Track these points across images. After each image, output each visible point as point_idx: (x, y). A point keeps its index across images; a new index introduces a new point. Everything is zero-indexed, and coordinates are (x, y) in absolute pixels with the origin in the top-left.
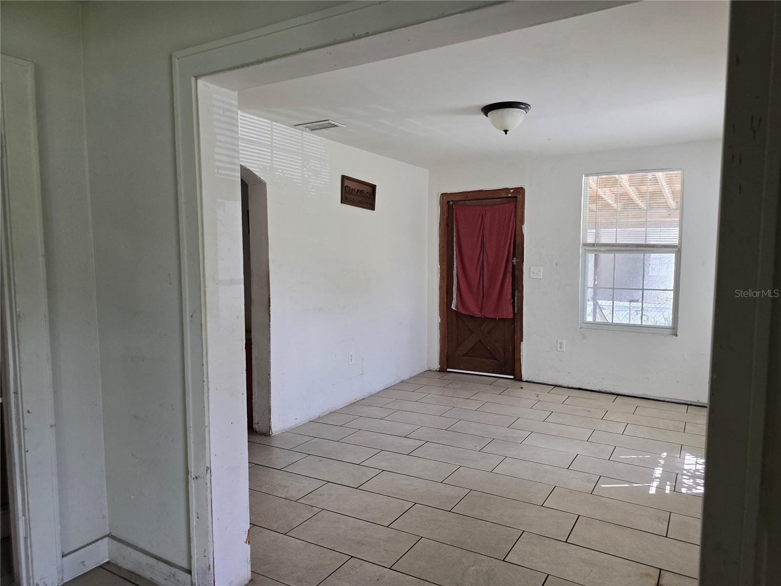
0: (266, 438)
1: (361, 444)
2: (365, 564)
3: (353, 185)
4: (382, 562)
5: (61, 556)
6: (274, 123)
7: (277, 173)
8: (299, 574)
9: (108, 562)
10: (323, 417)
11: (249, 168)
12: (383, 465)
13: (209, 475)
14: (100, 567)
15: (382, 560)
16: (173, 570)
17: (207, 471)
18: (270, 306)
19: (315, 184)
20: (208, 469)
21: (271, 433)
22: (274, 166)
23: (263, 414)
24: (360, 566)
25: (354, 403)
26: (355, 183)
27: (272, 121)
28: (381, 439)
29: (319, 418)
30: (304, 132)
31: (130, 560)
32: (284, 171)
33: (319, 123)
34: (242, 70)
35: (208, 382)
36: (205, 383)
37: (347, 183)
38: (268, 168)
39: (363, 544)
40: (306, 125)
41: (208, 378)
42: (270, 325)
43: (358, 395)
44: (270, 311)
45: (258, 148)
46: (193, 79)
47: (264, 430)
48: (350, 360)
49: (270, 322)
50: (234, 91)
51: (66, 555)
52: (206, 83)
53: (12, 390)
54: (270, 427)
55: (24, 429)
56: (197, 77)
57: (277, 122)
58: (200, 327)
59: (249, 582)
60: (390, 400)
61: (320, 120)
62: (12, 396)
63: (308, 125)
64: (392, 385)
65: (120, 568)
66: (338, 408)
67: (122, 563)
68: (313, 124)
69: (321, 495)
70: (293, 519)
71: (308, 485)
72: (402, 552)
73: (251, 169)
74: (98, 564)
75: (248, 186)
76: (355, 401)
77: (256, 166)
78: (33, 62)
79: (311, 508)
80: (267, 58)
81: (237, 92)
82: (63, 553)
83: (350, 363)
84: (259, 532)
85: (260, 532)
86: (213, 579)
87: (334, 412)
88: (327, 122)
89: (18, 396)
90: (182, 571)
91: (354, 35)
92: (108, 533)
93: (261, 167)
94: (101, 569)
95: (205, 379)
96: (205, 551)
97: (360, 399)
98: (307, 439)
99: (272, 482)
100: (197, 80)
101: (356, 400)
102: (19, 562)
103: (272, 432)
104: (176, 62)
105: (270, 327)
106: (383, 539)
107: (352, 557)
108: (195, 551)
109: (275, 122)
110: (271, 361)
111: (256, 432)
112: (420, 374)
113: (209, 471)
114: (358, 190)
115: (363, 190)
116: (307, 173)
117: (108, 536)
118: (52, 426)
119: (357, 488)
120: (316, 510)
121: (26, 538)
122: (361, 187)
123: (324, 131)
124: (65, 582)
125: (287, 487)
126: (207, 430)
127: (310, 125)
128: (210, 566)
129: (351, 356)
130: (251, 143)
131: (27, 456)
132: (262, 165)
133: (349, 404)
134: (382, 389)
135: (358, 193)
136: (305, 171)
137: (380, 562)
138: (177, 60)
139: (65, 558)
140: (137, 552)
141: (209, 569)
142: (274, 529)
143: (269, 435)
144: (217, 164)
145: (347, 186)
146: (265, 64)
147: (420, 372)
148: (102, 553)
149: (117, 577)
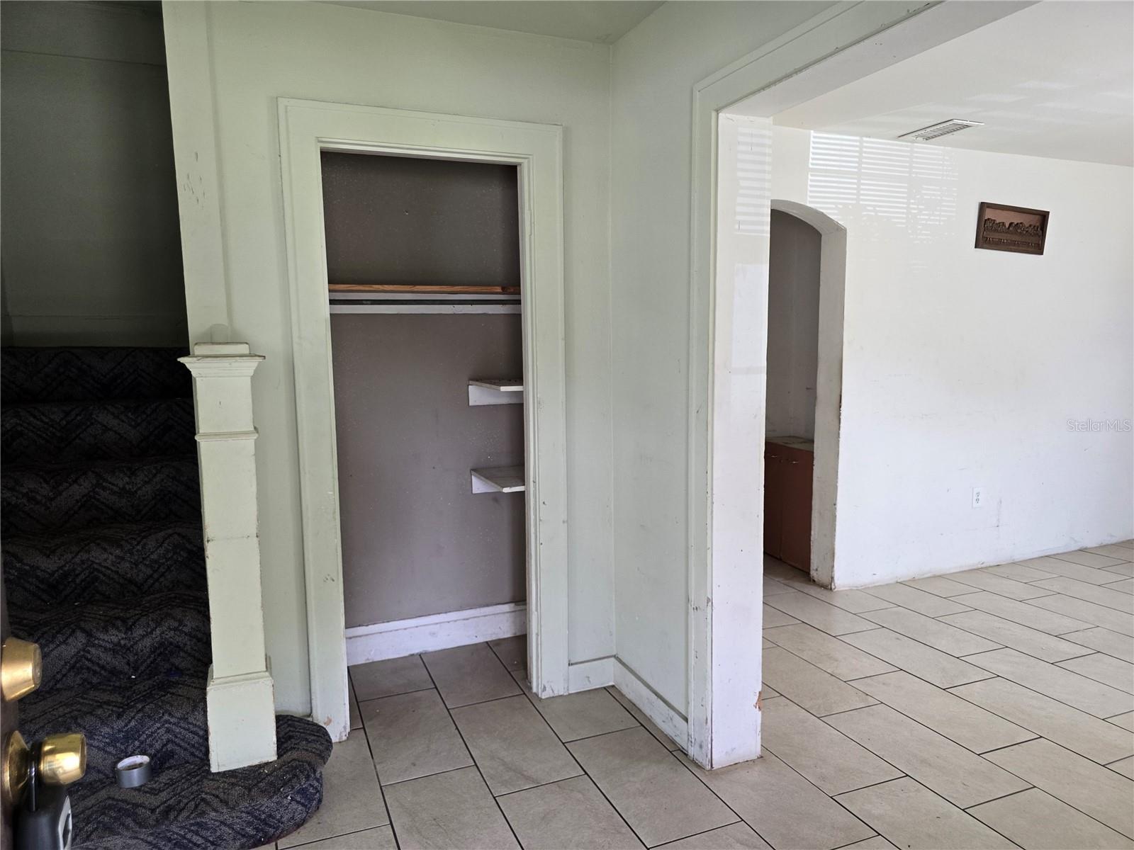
0: (825, 592)
1: (971, 629)
2: (924, 791)
3: (999, 217)
4: (953, 797)
5: (567, 664)
6: (865, 139)
7: (865, 213)
8: (824, 770)
9: (613, 686)
10: (919, 579)
11: (822, 211)
12: (1002, 669)
13: (709, 608)
14: (605, 688)
15: (955, 796)
16: (672, 713)
17: (708, 603)
18: (840, 407)
19: (929, 222)
20: (709, 600)
21: (833, 587)
22: (861, 202)
23: (824, 559)
24: (916, 791)
25: (978, 569)
26: (1005, 213)
27: (862, 136)
28: (1009, 630)
29: (914, 580)
30: (916, 144)
31: (634, 691)
32: (878, 209)
33: (938, 127)
34: (768, 91)
35: (712, 494)
36: (709, 494)
37: (989, 214)
38: (850, 207)
39: (930, 765)
40: (916, 134)
41: (712, 489)
42: (839, 434)
43: (989, 560)
44: (840, 414)
45: (837, 179)
46: (714, 114)
47: (825, 580)
48: (974, 501)
49: (839, 429)
50: (768, 117)
51: (572, 664)
52: (728, 115)
53: (531, 480)
54: (832, 578)
55: (540, 520)
56: (718, 111)
57: (869, 137)
58: (706, 426)
59: (758, 758)
60: (1048, 576)
61: (939, 122)
62: (532, 483)
63: (919, 133)
64: (1060, 552)
65: (623, 695)
66: (948, 572)
67: (625, 691)
68: (928, 130)
69: (884, 684)
70: (835, 703)
71: (869, 666)
72: (990, 796)
73: (824, 211)
74: (602, 684)
75: (821, 235)
76: (980, 566)
77: (834, 206)
78: (562, 125)
79: (864, 695)
80: (795, 69)
81: (772, 118)
82: (569, 661)
83: (975, 504)
84: (785, 706)
85: (787, 705)
86: (710, 736)
87: (940, 576)
88: (951, 123)
89: (536, 485)
90: (681, 717)
91: (908, 11)
92: (614, 654)
93: (841, 206)
94: (605, 691)
95: (709, 490)
96: (702, 700)
97: (992, 564)
98: (886, 605)
99: (819, 650)
100: (718, 114)
101: (983, 566)
102: (531, 658)
103: (834, 585)
104: (697, 95)
105: (839, 437)
106: (965, 769)
107: (907, 775)
108: (692, 696)
109: (867, 137)
110: (838, 485)
111: (814, 581)
112: (1123, 542)
113: (710, 603)
114: (1011, 224)
115: (1021, 223)
116: (915, 206)
117: (614, 656)
118: (564, 522)
119: (944, 689)
120: (872, 701)
121: (537, 634)
122: (1016, 219)
123: (949, 136)
124: (570, 692)
125: (837, 661)
126: (709, 552)
127: (923, 132)
128: (707, 719)
129: (978, 494)
130: (827, 174)
131: (541, 549)
132: (841, 204)
133: (970, 568)
134: (1037, 556)
135: (1011, 229)
136: (913, 204)
137: (949, 796)
138: (698, 93)
139: (571, 667)
140: (639, 682)
141: (706, 723)
142: (806, 707)
143: (831, 589)
144: (738, 218)
145: (989, 219)
146: (795, 77)
147: (1124, 539)
148: (606, 674)
149: (619, 704)
